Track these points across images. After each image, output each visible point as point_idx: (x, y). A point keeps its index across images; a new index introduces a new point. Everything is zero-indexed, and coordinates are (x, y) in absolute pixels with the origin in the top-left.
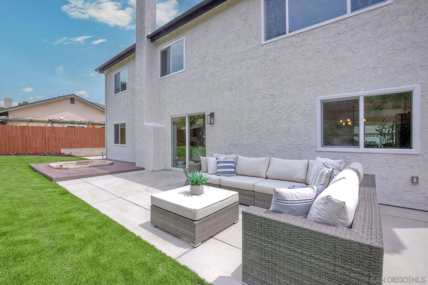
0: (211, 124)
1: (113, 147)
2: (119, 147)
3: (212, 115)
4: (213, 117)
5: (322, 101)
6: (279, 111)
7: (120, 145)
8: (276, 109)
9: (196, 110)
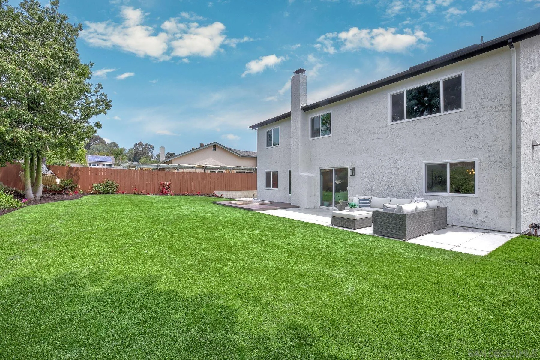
0: (352, 175)
1: (265, 190)
2: (271, 190)
3: (353, 169)
4: (354, 171)
5: (426, 164)
6: (400, 169)
7: (272, 189)
8: (398, 168)
9: (341, 165)
